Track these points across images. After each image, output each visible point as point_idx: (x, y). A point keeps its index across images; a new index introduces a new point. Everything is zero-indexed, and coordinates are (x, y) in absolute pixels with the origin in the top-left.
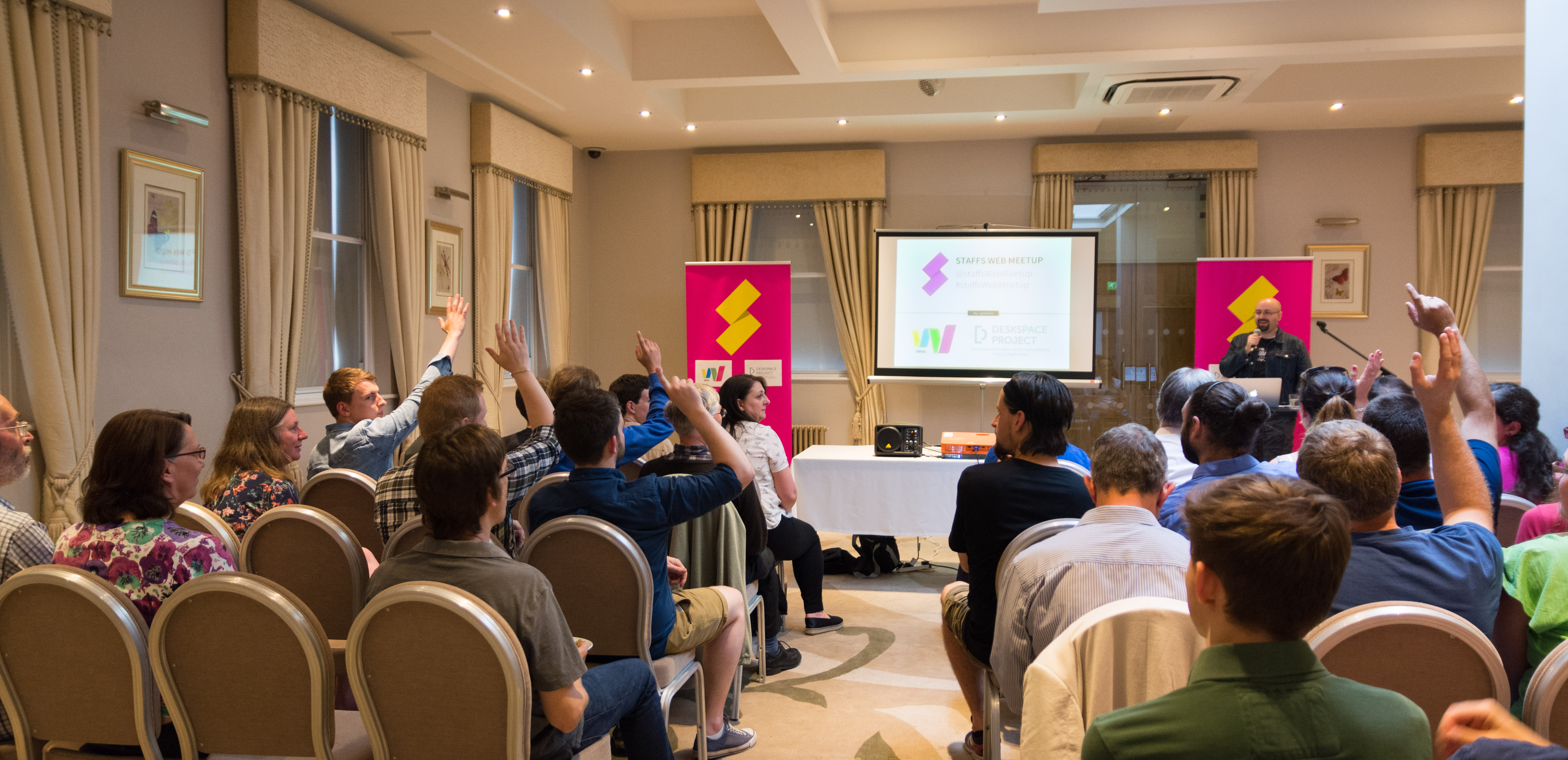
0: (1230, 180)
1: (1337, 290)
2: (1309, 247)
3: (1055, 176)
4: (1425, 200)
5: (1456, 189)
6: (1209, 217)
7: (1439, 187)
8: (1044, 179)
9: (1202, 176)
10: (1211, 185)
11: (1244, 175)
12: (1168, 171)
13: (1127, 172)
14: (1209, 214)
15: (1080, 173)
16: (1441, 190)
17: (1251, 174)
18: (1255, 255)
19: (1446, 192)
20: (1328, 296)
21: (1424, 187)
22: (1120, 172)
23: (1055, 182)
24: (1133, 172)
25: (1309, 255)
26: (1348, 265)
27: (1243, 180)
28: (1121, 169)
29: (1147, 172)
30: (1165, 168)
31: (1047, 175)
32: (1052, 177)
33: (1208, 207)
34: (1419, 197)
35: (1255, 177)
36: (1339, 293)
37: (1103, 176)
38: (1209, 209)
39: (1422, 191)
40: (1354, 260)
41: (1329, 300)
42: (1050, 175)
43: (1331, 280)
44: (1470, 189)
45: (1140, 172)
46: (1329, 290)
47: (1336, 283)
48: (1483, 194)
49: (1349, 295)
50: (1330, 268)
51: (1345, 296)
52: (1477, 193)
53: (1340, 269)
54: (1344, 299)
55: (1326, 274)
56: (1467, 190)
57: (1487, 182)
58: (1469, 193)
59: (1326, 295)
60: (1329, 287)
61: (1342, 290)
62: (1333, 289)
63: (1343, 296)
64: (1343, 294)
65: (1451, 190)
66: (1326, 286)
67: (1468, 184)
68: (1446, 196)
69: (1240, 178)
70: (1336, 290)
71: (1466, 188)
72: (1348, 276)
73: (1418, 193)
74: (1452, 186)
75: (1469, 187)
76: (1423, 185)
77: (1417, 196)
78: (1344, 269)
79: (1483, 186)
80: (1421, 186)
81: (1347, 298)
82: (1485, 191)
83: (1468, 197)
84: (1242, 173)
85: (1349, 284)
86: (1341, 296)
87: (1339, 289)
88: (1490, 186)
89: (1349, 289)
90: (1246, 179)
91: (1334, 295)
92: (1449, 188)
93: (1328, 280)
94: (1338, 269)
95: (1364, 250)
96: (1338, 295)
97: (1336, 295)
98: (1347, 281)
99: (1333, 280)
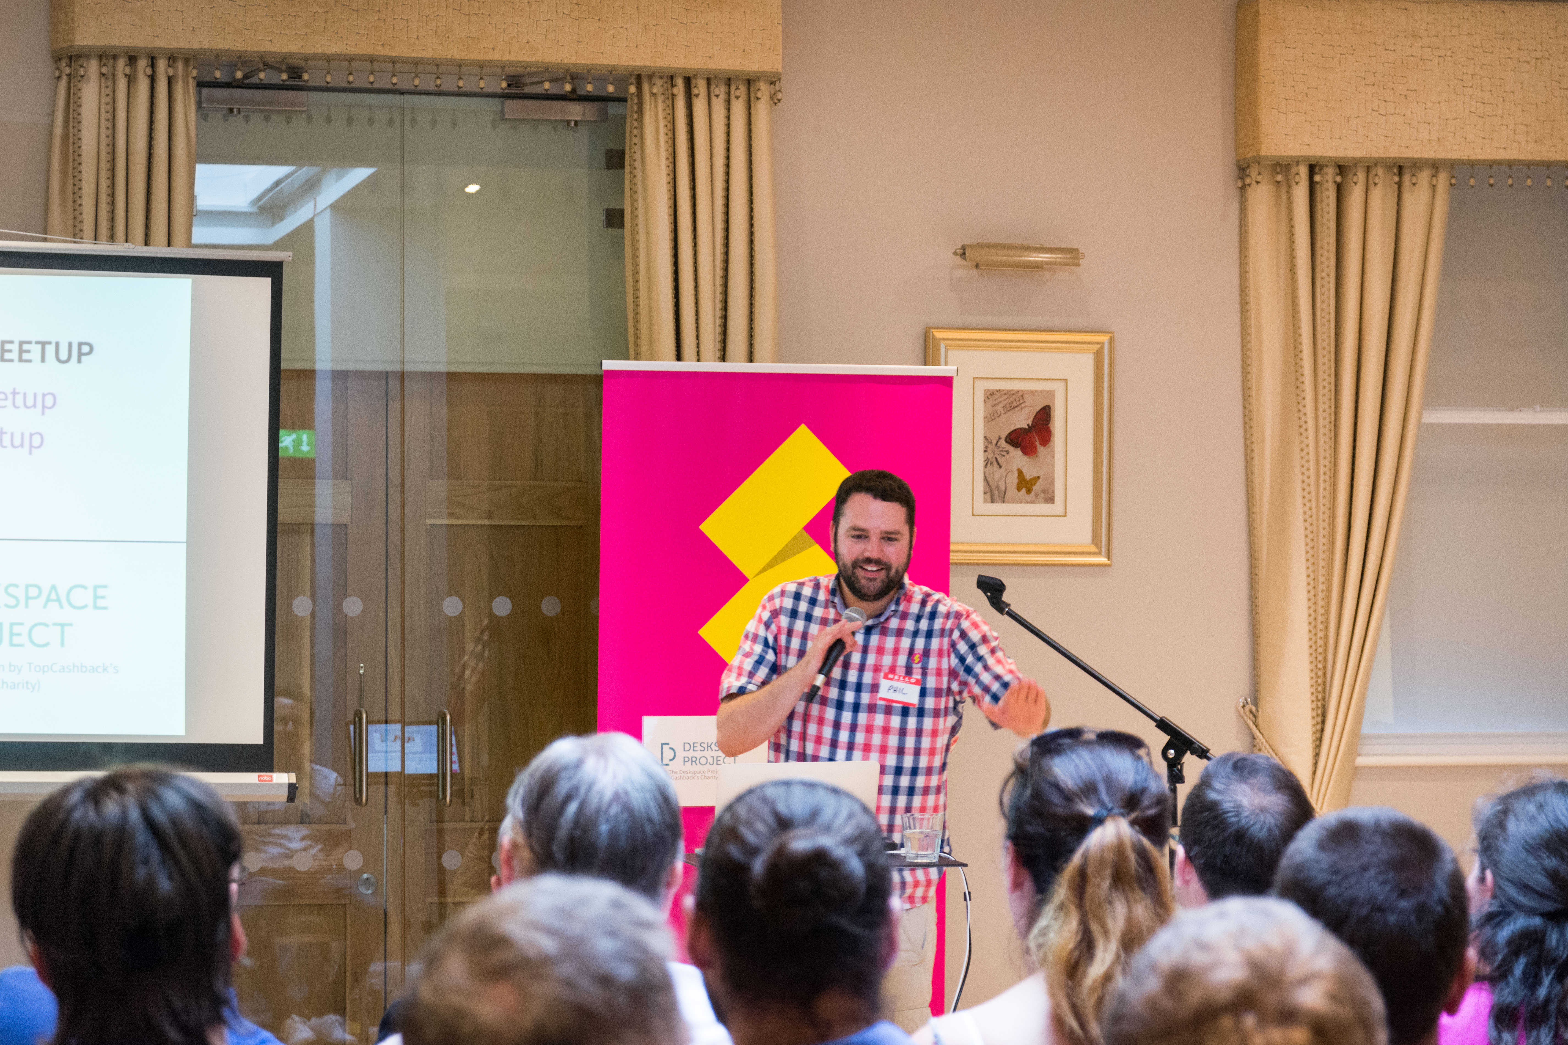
0: (699, 106)
1: (1020, 473)
2: (938, 334)
3: (132, 60)
4: (1262, 198)
5: (1342, 168)
6: (634, 225)
7: (1298, 161)
8: (93, 67)
9: (611, 89)
10: (640, 120)
11: (742, 91)
12: (503, 66)
13: (372, 59)
14: (634, 217)
15: (218, 54)
16: (1303, 171)
17: (764, 89)
18: (779, 359)
19: (1317, 178)
20: (994, 494)
21: (1258, 160)
22: (350, 59)
23: (131, 80)
24: (394, 61)
25: (936, 363)
26: (1051, 393)
27: (738, 109)
28: (353, 50)
29: (438, 63)
30: (495, 56)
31: (106, 56)
32: (121, 63)
33: (634, 192)
34: (1243, 188)
35: (775, 100)
36: (1026, 484)
37: (295, 72)
38: (634, 201)
39: (1253, 172)
40: (1066, 380)
41: (998, 508)
42: (115, 58)
43: (1003, 443)
44: (1380, 171)
45: (416, 62)
46: (997, 474)
47: (1017, 453)
48: (1414, 184)
49: (1053, 492)
50: (998, 404)
51: (1043, 495)
52: (1400, 185)
53: (1026, 406)
54: (1039, 503)
55: (988, 422)
56: (1372, 174)
57: (1429, 153)
58: (1375, 184)
59: (988, 489)
60: (995, 463)
61: (1035, 475)
62: (1008, 471)
63: (1037, 495)
64: (1037, 488)
65: (1330, 172)
66: (987, 462)
67: (1376, 155)
68: (1318, 188)
69: (728, 102)
70: (1016, 474)
71: (1368, 169)
72: (1051, 429)
73: (1240, 178)
74: (1331, 159)
75: (1376, 164)
76: (1255, 154)
77: (1240, 184)
78: (1038, 408)
79: (1417, 165)
80: (1250, 155)
81: (1050, 500)
82: (1424, 177)
83: (1377, 195)
84: (733, 88)
85: (1053, 457)
86: (1032, 494)
87: (1024, 471)
88: (1435, 166)
89: (1053, 472)
90: (749, 107)
91: (1012, 491)
92: (1327, 166)
93: (994, 442)
94: (1022, 409)
95: (1094, 349)
96: (1024, 491)
97: (1019, 489)
98: (1049, 444)
99: (1006, 441)
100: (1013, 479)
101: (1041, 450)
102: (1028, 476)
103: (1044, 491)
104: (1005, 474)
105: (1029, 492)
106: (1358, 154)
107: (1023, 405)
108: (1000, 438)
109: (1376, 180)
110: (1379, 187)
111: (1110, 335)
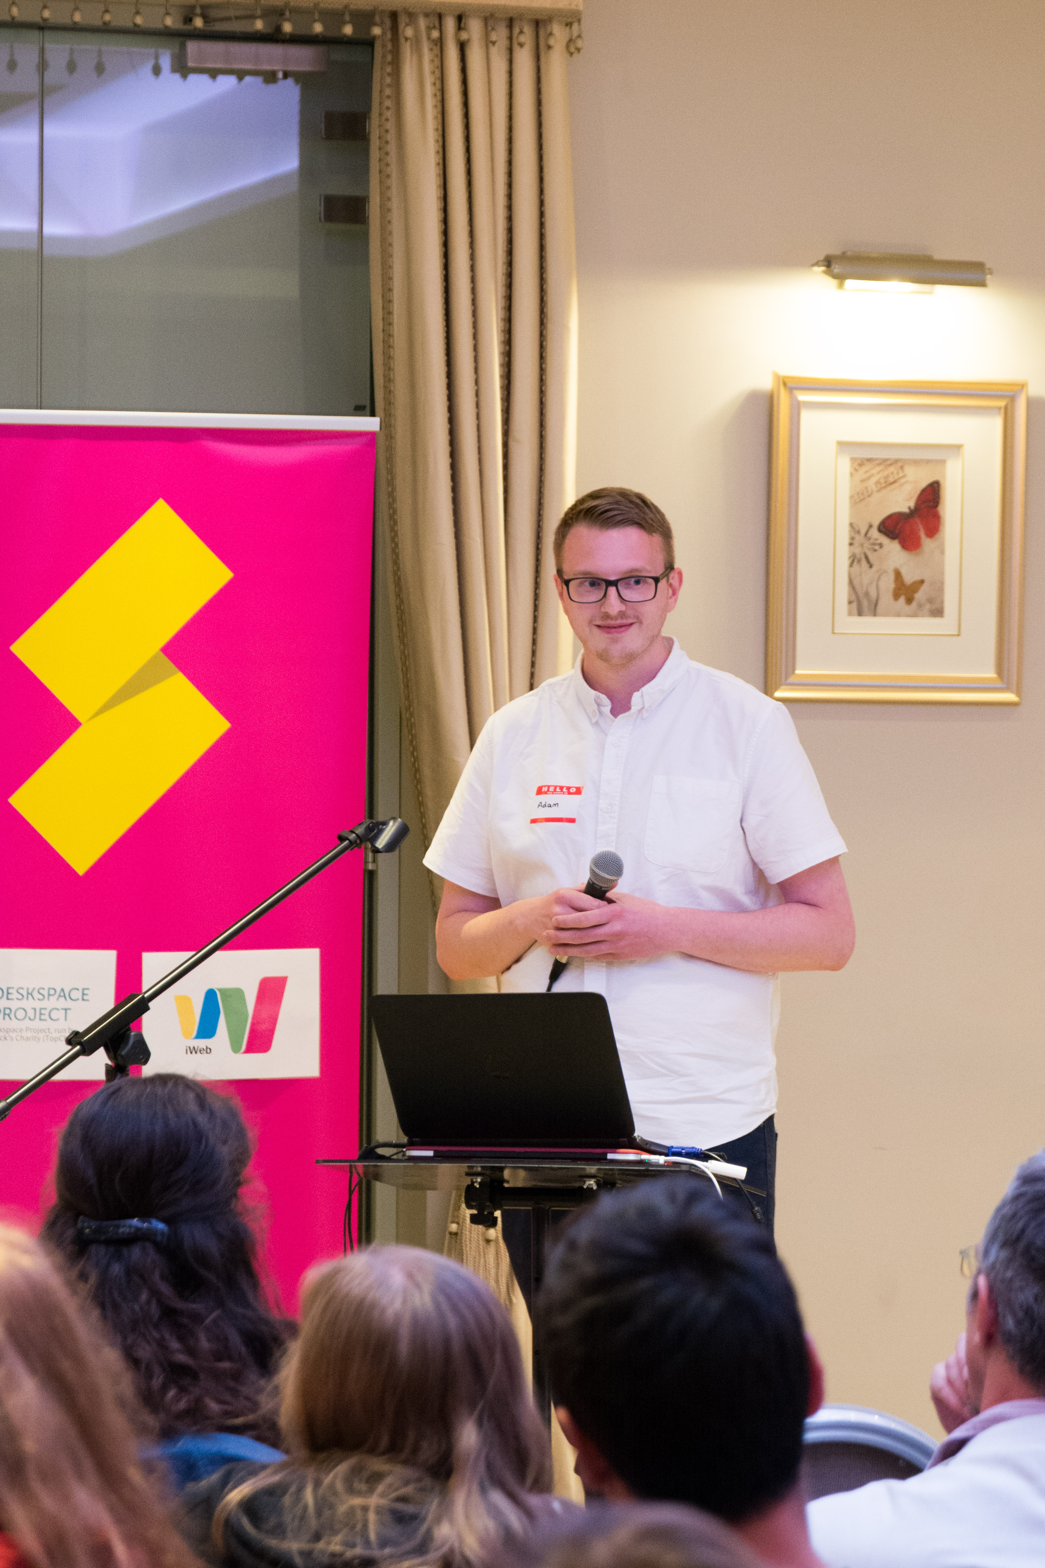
0: (475, 57)
1: (898, 575)
2: (790, 382)
11: (528, 36)
17: (559, 34)
20: (863, 603)
26: (942, 465)
27: (524, 59)
35: (572, 47)
36: (906, 591)
46: (867, 576)
47: (893, 547)
49: (942, 602)
50: (869, 478)
51: (928, 606)
53: (906, 482)
54: (922, 616)
55: (856, 503)
59: (853, 598)
60: (864, 562)
61: (917, 578)
62: (881, 573)
63: (920, 606)
64: (920, 596)
66: (854, 560)
69: (511, 50)
70: (892, 577)
72: (941, 513)
78: (924, 484)
81: (938, 612)
84: (516, 31)
85: (942, 552)
86: (914, 604)
87: (904, 572)
89: (942, 573)
90: (537, 58)
91: (886, 598)
93: (863, 531)
94: (901, 485)
95: (1002, 403)
96: (902, 600)
97: (896, 596)
98: (937, 536)
99: (880, 530)
100: (888, 584)
101: (927, 543)
102: (909, 578)
103: (930, 601)
104: (876, 577)
105: (909, 601)
107: (903, 480)
108: (871, 526)
111: (1023, 386)
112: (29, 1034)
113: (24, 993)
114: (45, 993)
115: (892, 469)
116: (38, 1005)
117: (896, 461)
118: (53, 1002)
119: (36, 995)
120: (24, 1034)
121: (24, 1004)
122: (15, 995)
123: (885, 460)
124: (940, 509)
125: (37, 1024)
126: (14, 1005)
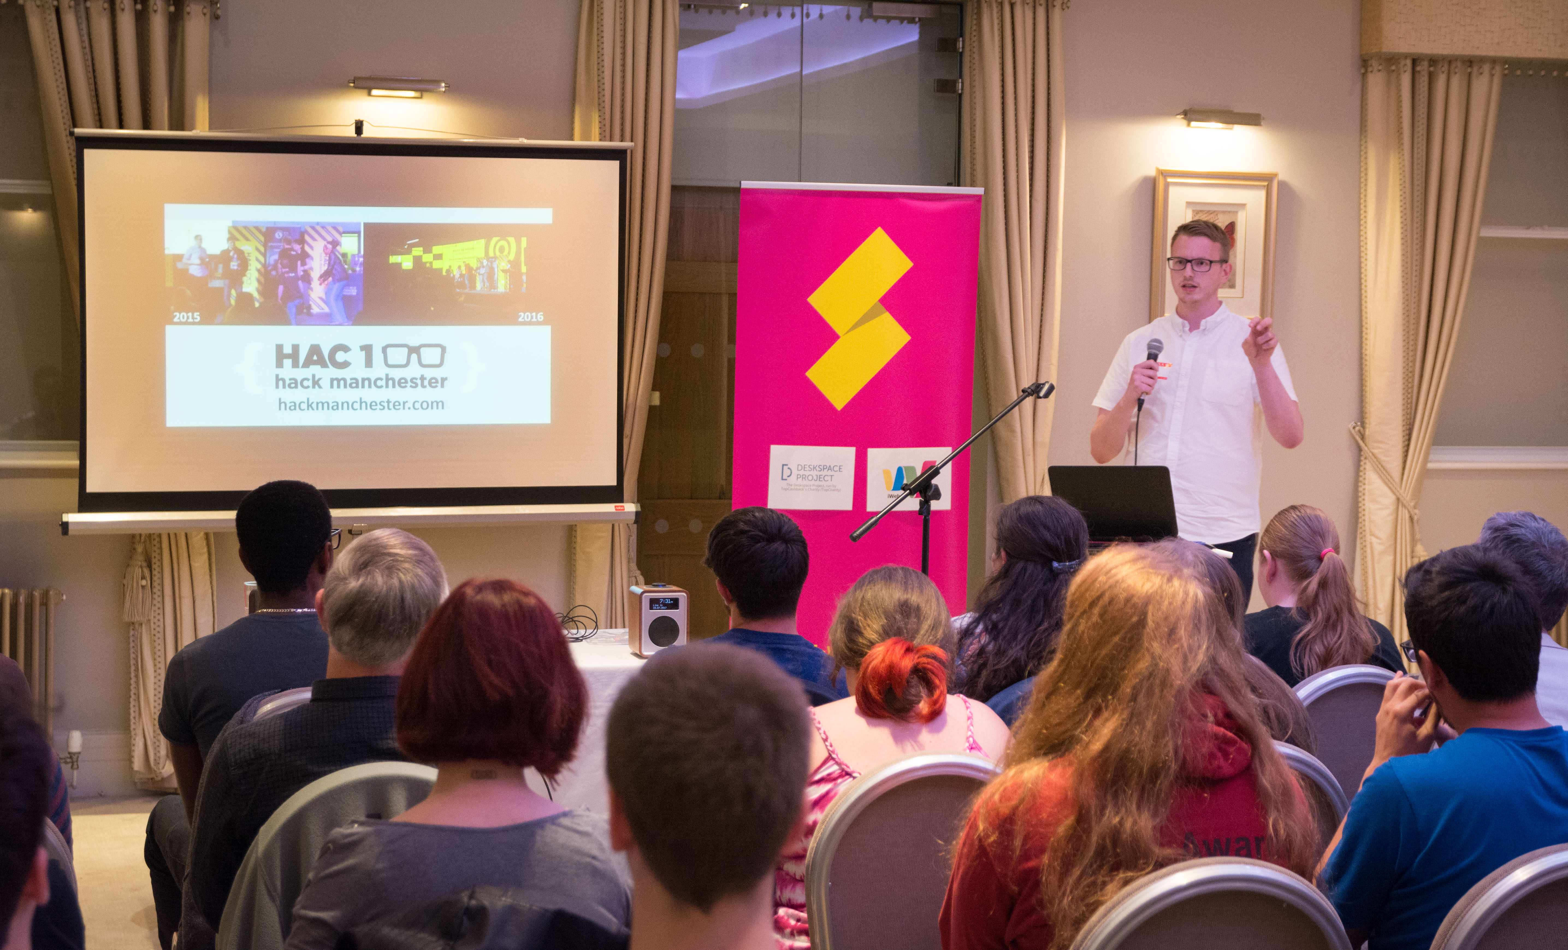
0: (1018, 11)
4: (1376, 81)
5: (1433, 61)
7: (1405, 56)
16: (1409, 62)
19: (1418, 68)
21: (1377, 55)
26: (1235, 214)
34: (1366, 73)
39: (1374, 63)
40: (1245, 204)
44: (1459, 64)
48: (1481, 74)
52: (1470, 74)
56: (1453, 65)
57: (1491, 53)
58: (1456, 73)
65: (1426, 63)
67: (1457, 53)
68: (1417, 75)
71: (1450, 62)
73: (1364, 66)
74: (1427, 55)
75: (1456, 60)
76: (1377, 50)
77: (1363, 71)
79: (1482, 60)
80: (1373, 51)
82: (1486, 68)
83: (1455, 81)
88: (1494, 61)
90: (1048, 12)
92: (1423, 60)
95: (1266, 184)
98: (1233, 249)
106: (1445, 52)
109: (1457, 70)
110: (1457, 75)
111: (1276, 175)
112: (814, 488)
113: (812, 467)
114: (822, 467)
115: (1212, 215)
116: (819, 473)
117: (1215, 211)
118: (825, 472)
119: (817, 468)
120: (812, 488)
121: (811, 473)
122: (808, 469)
123: (1208, 211)
124: (1234, 235)
125: (818, 483)
126: (807, 473)
